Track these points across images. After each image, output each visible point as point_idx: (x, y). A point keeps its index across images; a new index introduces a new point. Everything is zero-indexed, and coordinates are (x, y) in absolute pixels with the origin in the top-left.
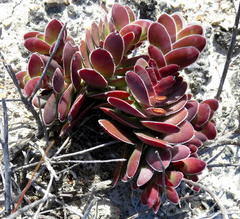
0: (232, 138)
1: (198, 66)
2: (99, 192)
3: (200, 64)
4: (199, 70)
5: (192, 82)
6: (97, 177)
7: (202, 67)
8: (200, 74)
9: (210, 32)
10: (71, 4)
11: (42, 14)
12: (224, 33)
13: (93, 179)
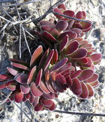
0: (35, 120)
1: (73, 105)
2: (7, 54)
3: (74, 106)
4: (71, 106)
5: (65, 102)
6: (15, 54)
7: (73, 107)
8: (69, 106)
9: (90, 111)
10: (100, 42)
11: (95, 27)
12: (90, 118)
13: (14, 51)
